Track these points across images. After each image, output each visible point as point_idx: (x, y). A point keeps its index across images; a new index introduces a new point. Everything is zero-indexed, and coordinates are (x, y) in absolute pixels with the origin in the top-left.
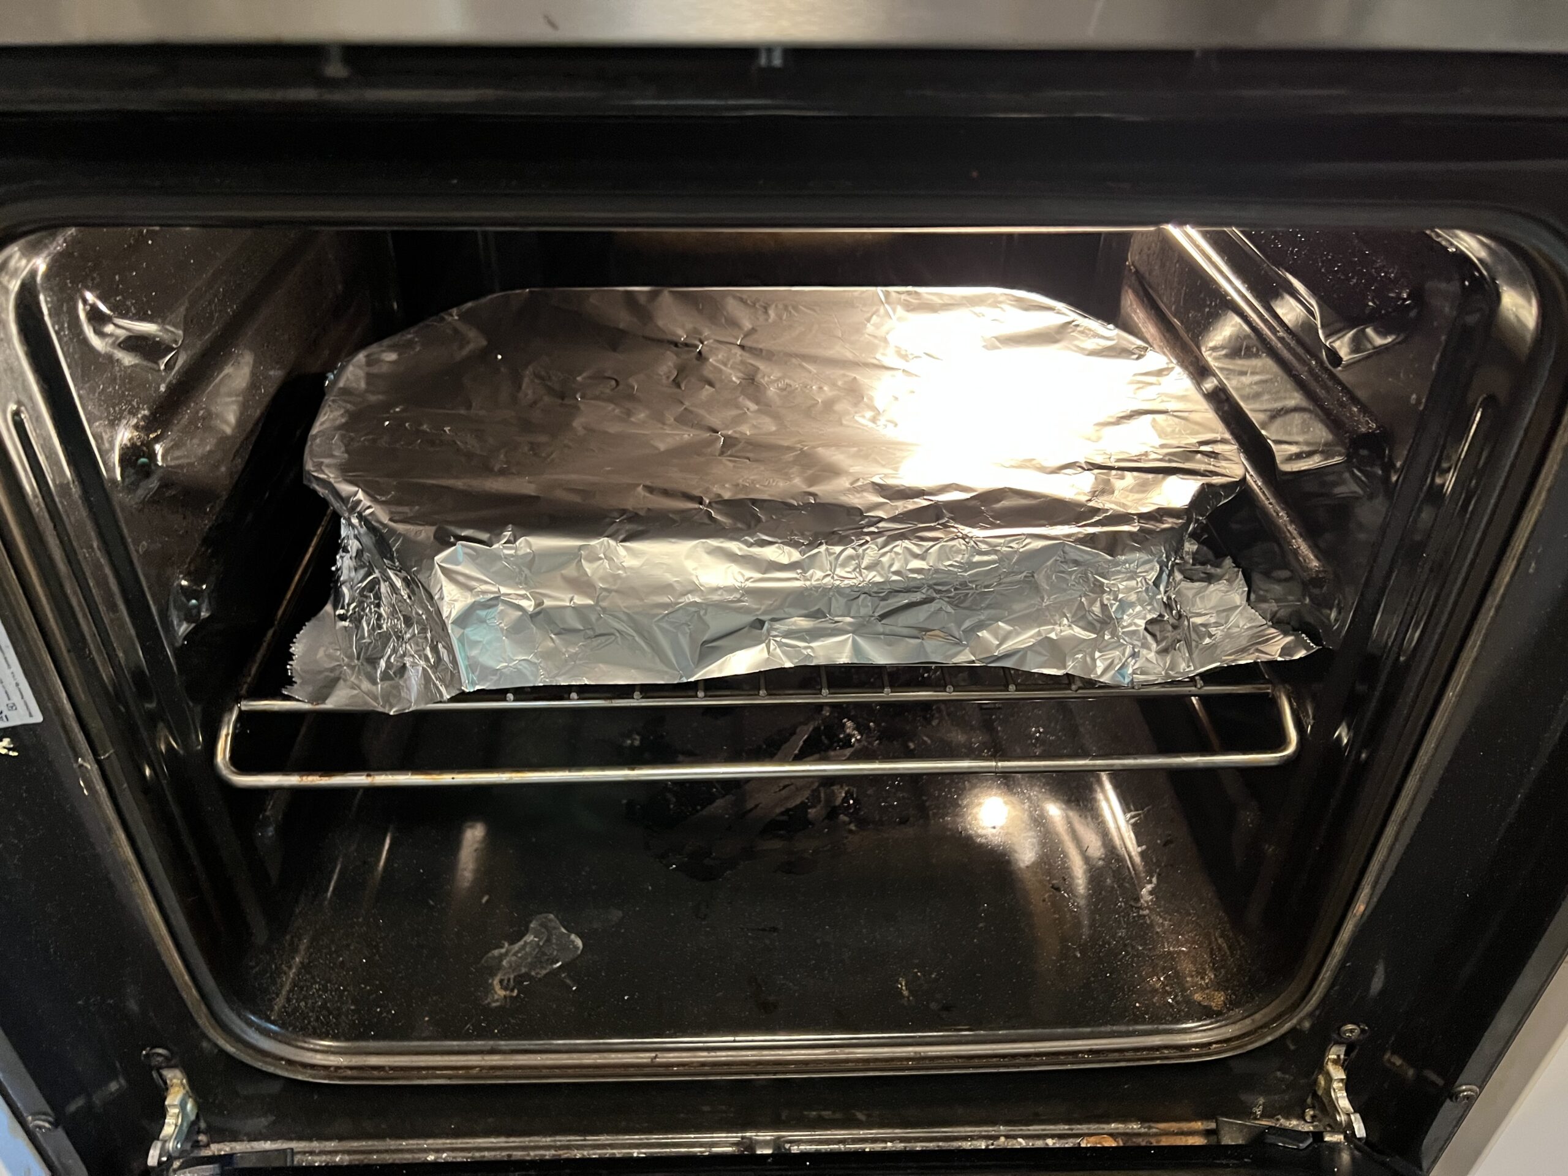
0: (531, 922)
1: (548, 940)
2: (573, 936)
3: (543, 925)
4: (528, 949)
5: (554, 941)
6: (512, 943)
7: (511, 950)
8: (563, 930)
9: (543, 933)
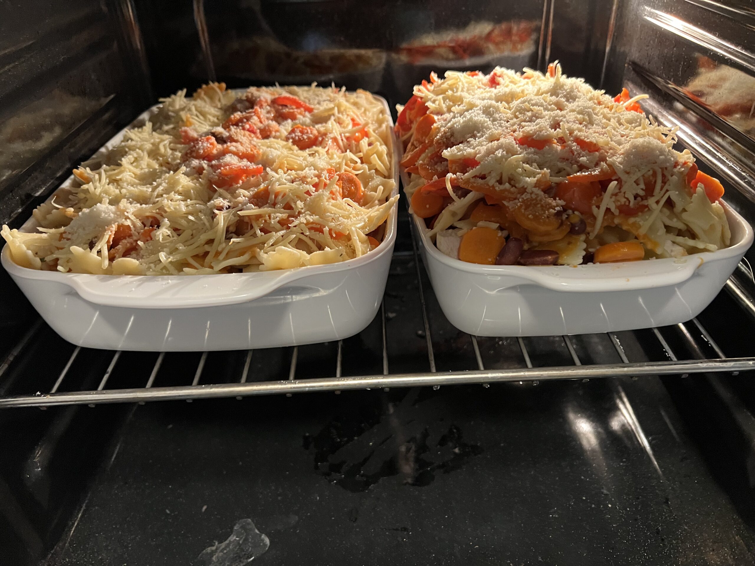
0: (235, 525)
1: (246, 540)
2: (263, 536)
3: (243, 527)
4: (231, 547)
5: (250, 540)
6: (220, 542)
7: (220, 547)
8: (257, 531)
9: (242, 534)
